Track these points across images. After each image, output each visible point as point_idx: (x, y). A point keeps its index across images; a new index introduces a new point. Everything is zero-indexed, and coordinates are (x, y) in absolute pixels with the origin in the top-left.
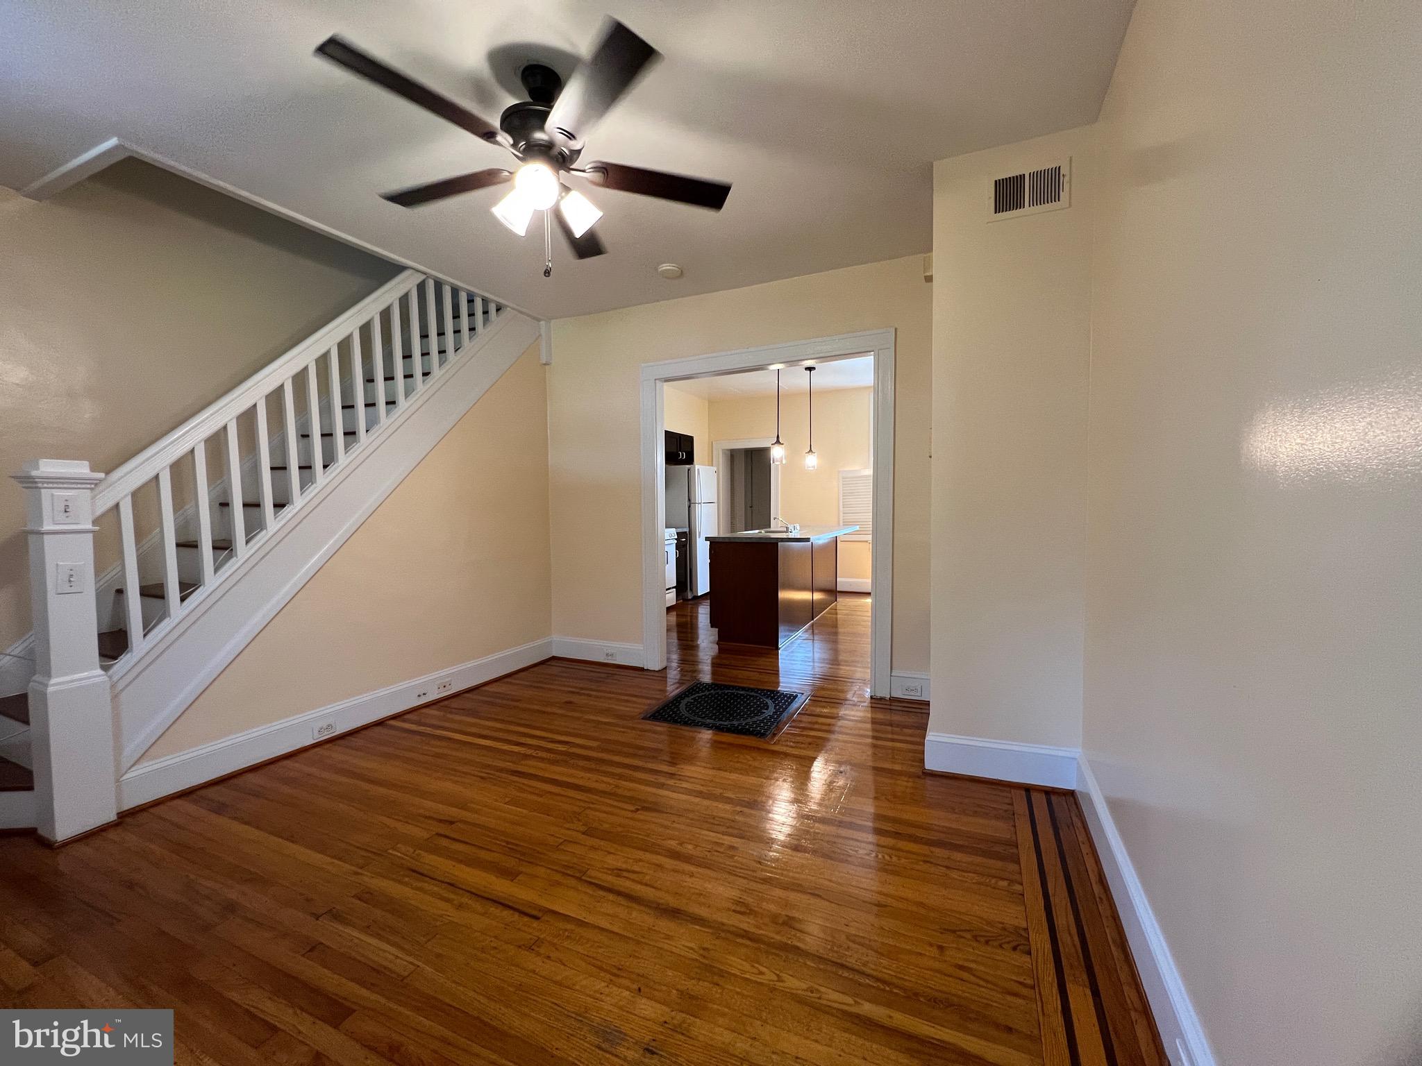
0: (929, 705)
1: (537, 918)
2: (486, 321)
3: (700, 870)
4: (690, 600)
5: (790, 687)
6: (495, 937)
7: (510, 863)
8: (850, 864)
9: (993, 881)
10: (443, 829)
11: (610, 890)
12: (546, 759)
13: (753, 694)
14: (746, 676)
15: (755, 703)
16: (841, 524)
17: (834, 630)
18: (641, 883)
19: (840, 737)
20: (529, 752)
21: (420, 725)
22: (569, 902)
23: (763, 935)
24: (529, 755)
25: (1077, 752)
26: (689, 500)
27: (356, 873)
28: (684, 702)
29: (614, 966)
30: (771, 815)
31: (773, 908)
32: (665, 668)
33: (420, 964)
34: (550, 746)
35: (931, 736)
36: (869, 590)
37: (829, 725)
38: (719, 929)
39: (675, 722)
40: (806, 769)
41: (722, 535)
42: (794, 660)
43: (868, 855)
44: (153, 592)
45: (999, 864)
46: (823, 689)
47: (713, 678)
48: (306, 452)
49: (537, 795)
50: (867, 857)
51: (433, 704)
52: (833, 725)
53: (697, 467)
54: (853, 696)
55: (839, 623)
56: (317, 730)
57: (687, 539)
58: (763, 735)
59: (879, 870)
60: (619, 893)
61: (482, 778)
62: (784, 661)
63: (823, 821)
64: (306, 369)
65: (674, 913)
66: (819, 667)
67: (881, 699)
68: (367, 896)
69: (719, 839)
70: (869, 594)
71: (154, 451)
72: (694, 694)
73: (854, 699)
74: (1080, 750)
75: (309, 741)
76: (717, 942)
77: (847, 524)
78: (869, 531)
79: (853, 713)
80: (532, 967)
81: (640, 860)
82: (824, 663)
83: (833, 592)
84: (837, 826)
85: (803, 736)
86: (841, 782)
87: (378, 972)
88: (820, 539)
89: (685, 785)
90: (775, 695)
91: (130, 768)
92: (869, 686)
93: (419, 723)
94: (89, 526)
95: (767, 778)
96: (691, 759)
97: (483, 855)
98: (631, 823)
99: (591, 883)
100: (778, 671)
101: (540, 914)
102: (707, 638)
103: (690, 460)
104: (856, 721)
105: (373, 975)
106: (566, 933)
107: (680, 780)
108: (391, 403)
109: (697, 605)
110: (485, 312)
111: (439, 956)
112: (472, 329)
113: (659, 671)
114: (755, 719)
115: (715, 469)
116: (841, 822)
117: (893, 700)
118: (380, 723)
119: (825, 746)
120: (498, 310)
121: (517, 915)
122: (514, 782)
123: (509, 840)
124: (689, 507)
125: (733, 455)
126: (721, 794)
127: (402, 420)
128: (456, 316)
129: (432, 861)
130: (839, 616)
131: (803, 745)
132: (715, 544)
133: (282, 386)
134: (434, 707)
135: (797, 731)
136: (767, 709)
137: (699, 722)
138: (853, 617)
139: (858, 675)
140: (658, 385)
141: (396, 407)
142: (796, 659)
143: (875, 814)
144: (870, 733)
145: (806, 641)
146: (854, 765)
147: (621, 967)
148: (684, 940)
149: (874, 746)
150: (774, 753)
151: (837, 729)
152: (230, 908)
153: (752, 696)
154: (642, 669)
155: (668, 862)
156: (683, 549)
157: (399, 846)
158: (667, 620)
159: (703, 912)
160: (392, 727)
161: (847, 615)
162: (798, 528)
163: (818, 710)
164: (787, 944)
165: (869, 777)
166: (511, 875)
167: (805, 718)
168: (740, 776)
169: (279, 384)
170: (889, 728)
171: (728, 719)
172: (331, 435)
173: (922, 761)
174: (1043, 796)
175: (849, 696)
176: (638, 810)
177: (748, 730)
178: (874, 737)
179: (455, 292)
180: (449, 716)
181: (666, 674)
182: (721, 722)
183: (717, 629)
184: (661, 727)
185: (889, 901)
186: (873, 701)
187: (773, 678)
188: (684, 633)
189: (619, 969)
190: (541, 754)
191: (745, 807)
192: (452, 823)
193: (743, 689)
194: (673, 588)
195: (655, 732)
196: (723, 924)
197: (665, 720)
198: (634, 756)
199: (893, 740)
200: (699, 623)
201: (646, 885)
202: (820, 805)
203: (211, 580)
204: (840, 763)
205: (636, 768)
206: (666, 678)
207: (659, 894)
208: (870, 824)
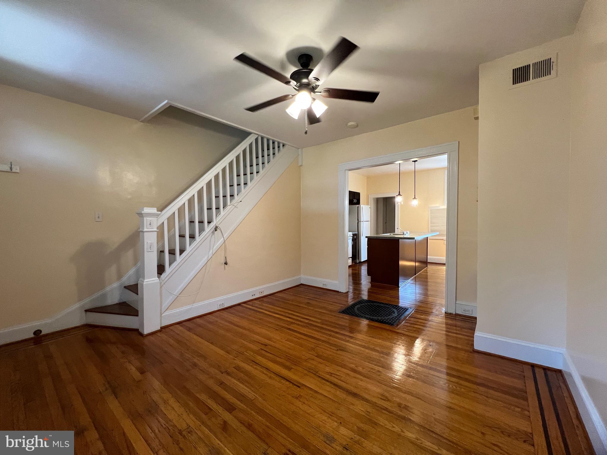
0: (476, 319)
1: (299, 387)
2: (279, 150)
3: (365, 379)
4: (357, 263)
5: (405, 305)
6: (284, 391)
7: (288, 364)
8: (436, 387)
9: (513, 407)
10: (263, 347)
11: (328, 381)
12: (300, 325)
13: (387, 306)
14: (384, 297)
15: (388, 310)
16: (430, 231)
17: (426, 280)
18: (340, 380)
19: (430, 329)
20: (293, 321)
21: (253, 307)
22: (311, 383)
23: (394, 411)
24: (293, 323)
25: (563, 350)
26: (358, 220)
27: (234, 359)
28: (356, 307)
29: (330, 412)
30: (397, 360)
31: (398, 400)
32: (348, 292)
33: (257, 396)
34: (302, 320)
35: (477, 334)
36: (444, 263)
37: (424, 323)
38: (374, 405)
39: (353, 315)
40: (413, 342)
41: (372, 236)
42: (406, 293)
43: (445, 384)
44: (172, 252)
45: (516, 400)
46: (421, 307)
47: (368, 298)
48: (218, 203)
49: (297, 339)
50: (444, 385)
51: (257, 299)
52: (427, 324)
53: (362, 206)
54: (436, 311)
55: (429, 277)
56: (219, 305)
57: (357, 237)
58: (392, 325)
59: (449, 392)
60: (331, 383)
61: (276, 329)
62: (401, 293)
63: (422, 366)
64: (219, 173)
65: (355, 395)
66: (419, 297)
67: (450, 314)
68: (238, 368)
69: (373, 367)
70: (445, 264)
71: (174, 204)
72: (361, 304)
73: (436, 313)
74: (565, 350)
75: (216, 309)
76: (374, 410)
77: (432, 231)
78: (445, 234)
79: (436, 319)
80: (298, 405)
81: (340, 371)
82: (421, 295)
83: (425, 263)
84: (429, 369)
85: (411, 327)
86: (430, 350)
87: (243, 396)
88: (419, 238)
89: (357, 342)
90: (397, 307)
91: (164, 312)
92: (444, 307)
93: (252, 306)
94: (156, 230)
95: (395, 344)
96: (359, 332)
97: (278, 359)
98: (335, 355)
99: (320, 377)
100: (399, 297)
101: (300, 385)
102: (365, 281)
103: (358, 203)
104: (438, 323)
105: (241, 397)
106: (311, 395)
107: (355, 340)
108: (245, 184)
109: (361, 266)
110: (279, 147)
111: (264, 395)
112: (274, 154)
113: (345, 293)
114: (388, 317)
115: (370, 206)
116: (430, 368)
117: (457, 315)
118: (239, 305)
119: (422, 333)
120: (283, 146)
121: (291, 384)
122: (288, 332)
123: (287, 355)
124: (358, 223)
125: (378, 200)
126: (374, 348)
127: (249, 190)
128: (268, 149)
129: (259, 359)
130: (428, 274)
131: (411, 331)
132: (370, 240)
133: (211, 180)
134: (258, 300)
135: (408, 325)
136: (394, 313)
137: (363, 316)
138: (436, 275)
139: (438, 302)
140: (346, 172)
141: (247, 186)
142: (407, 292)
143: (447, 366)
144: (445, 329)
145: (411, 284)
146: (438, 343)
147: (333, 412)
148: (360, 407)
149: (447, 335)
150: (398, 333)
151: (428, 325)
152: (195, 365)
153: (387, 307)
154: (338, 292)
155: (352, 374)
156: (356, 241)
157: (248, 351)
158: (349, 271)
159: (367, 396)
160: (243, 306)
161: (432, 273)
162: (409, 233)
163: (419, 316)
164: (405, 417)
165: (444, 349)
166: (289, 369)
167: (412, 319)
168: (382, 341)
169: (210, 179)
170: (455, 328)
171: (376, 316)
172: (226, 196)
173: (473, 345)
174: (542, 371)
175: (434, 311)
176: (338, 350)
177: (385, 322)
178: (446, 331)
179: (268, 140)
180: (264, 304)
181: (348, 294)
182: (373, 317)
183: (370, 277)
184: (347, 317)
185: (456, 407)
186: (446, 314)
187: (397, 300)
188: (356, 278)
189: (332, 413)
190: (298, 323)
191: (385, 355)
192: (266, 345)
193: (383, 303)
194: (350, 258)
195: (344, 318)
196: (376, 403)
197: (348, 314)
198: (335, 327)
199: (456, 333)
200: (362, 274)
201: (342, 381)
202: (420, 358)
203: (189, 249)
204: (430, 341)
205: (337, 333)
206: (348, 296)
207: (347, 385)
208: (445, 370)
